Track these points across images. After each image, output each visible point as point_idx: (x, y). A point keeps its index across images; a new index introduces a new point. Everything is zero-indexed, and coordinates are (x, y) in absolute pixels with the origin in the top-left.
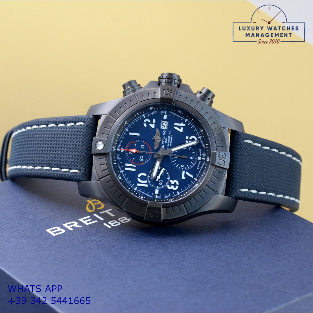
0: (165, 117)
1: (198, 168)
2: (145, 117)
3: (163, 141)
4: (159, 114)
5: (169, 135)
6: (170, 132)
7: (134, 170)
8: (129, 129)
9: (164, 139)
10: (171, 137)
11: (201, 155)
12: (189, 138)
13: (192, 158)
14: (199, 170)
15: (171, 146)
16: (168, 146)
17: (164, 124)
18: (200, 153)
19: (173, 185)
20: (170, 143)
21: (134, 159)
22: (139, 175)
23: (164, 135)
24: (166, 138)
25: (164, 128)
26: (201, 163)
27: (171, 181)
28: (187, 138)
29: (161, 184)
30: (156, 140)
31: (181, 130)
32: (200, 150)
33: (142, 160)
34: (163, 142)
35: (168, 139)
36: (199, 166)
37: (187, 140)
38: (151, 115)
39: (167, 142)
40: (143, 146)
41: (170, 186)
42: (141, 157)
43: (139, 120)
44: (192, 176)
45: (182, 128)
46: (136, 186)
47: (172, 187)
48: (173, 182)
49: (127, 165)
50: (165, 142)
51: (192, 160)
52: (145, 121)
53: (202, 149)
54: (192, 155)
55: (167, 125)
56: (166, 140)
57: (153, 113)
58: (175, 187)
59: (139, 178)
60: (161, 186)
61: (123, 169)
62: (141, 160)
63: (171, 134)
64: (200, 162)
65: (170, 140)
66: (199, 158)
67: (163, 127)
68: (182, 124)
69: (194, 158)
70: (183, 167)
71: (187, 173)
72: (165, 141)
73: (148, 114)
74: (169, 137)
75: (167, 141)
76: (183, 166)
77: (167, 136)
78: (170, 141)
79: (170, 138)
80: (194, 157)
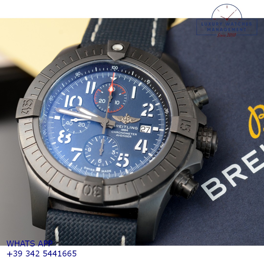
0: (156, 129)
1: (85, 168)
2: (156, 105)
3: (124, 127)
4: (160, 122)
5: (132, 133)
6: (136, 134)
7: (87, 92)
8: (141, 87)
9: (126, 127)
10: (129, 135)
11: (103, 172)
12: (126, 157)
13: (100, 161)
14: (83, 169)
15: (117, 135)
16: (117, 132)
17: (147, 129)
18: (106, 171)
19: (65, 136)
20: (120, 134)
21: (102, 92)
22: (79, 98)
23: (132, 127)
24: (127, 130)
25: (141, 129)
26: (92, 171)
27: (70, 135)
28: (127, 155)
29: (67, 123)
30: (125, 118)
31: (137, 148)
32: (110, 171)
33: (99, 102)
34: (122, 127)
35: (126, 132)
36: (88, 169)
37: (124, 155)
38: (158, 112)
39: (122, 132)
40: (118, 103)
41: (63, 133)
42: (104, 101)
43: (152, 98)
44: (74, 160)
45: (140, 149)
46: (67, 93)
47: (62, 136)
48: (68, 136)
49: (94, 83)
50: (122, 129)
51: (96, 161)
52: (151, 105)
53: (111, 173)
54: (103, 162)
55: (146, 132)
56: (125, 130)
57: (161, 114)
58: (61, 139)
59: (77, 97)
60: (65, 124)
61: (89, 80)
62: (101, 100)
63: (132, 135)
64: (94, 170)
65: (125, 135)
66: (98, 169)
67: (143, 128)
68: (145, 149)
69: (99, 164)
70: (88, 150)
71: (79, 154)
72: (124, 128)
73: (160, 109)
74: (129, 134)
75: (124, 132)
76: (90, 150)
77: (130, 131)
78: (123, 134)
79: (127, 135)
80: (101, 164)
